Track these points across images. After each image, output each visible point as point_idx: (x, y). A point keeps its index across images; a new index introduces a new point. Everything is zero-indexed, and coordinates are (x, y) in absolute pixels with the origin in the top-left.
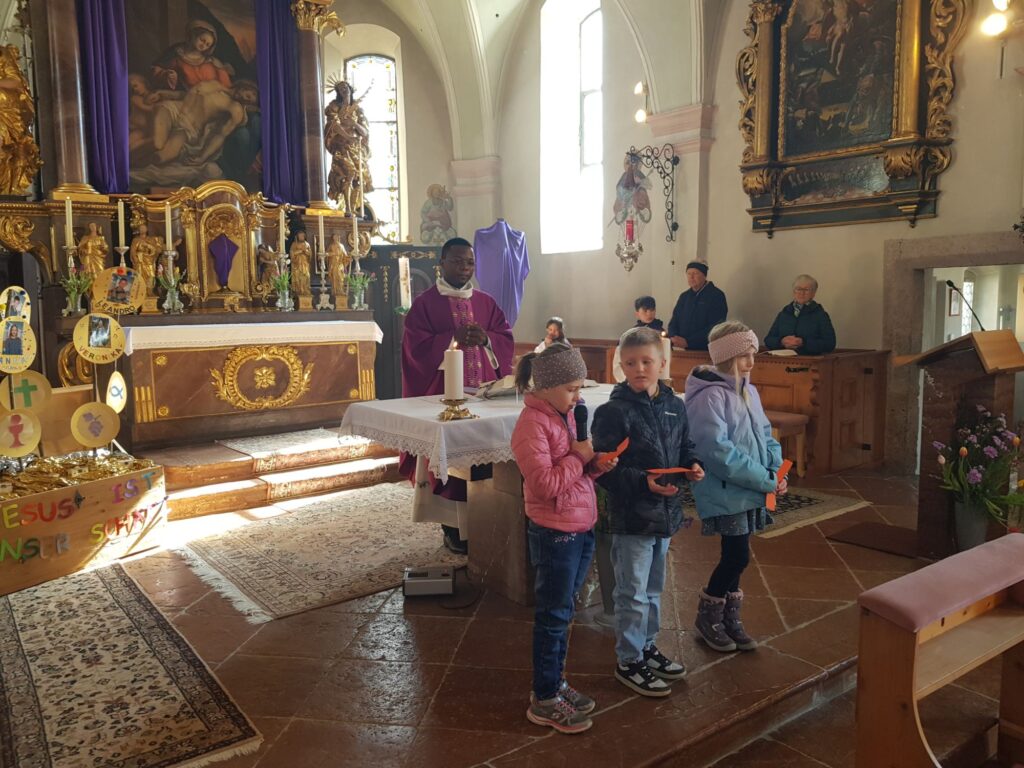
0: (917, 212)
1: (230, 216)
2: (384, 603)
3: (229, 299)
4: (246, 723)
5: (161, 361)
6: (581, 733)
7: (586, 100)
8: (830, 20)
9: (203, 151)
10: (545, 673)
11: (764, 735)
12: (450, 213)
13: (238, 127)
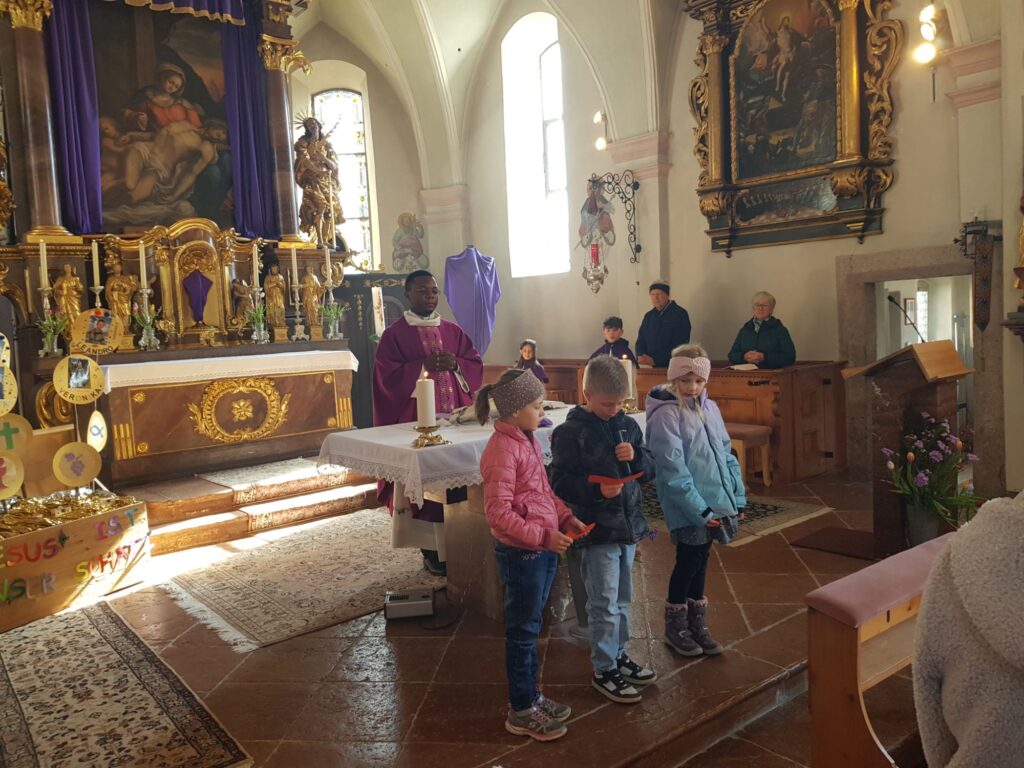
0: (864, 229)
1: (204, 252)
2: (367, 627)
3: (205, 334)
4: (236, 748)
5: (139, 398)
6: (556, 739)
7: (548, 129)
8: (774, 50)
9: (175, 189)
10: (518, 685)
11: (731, 734)
12: (421, 241)
13: (209, 165)
